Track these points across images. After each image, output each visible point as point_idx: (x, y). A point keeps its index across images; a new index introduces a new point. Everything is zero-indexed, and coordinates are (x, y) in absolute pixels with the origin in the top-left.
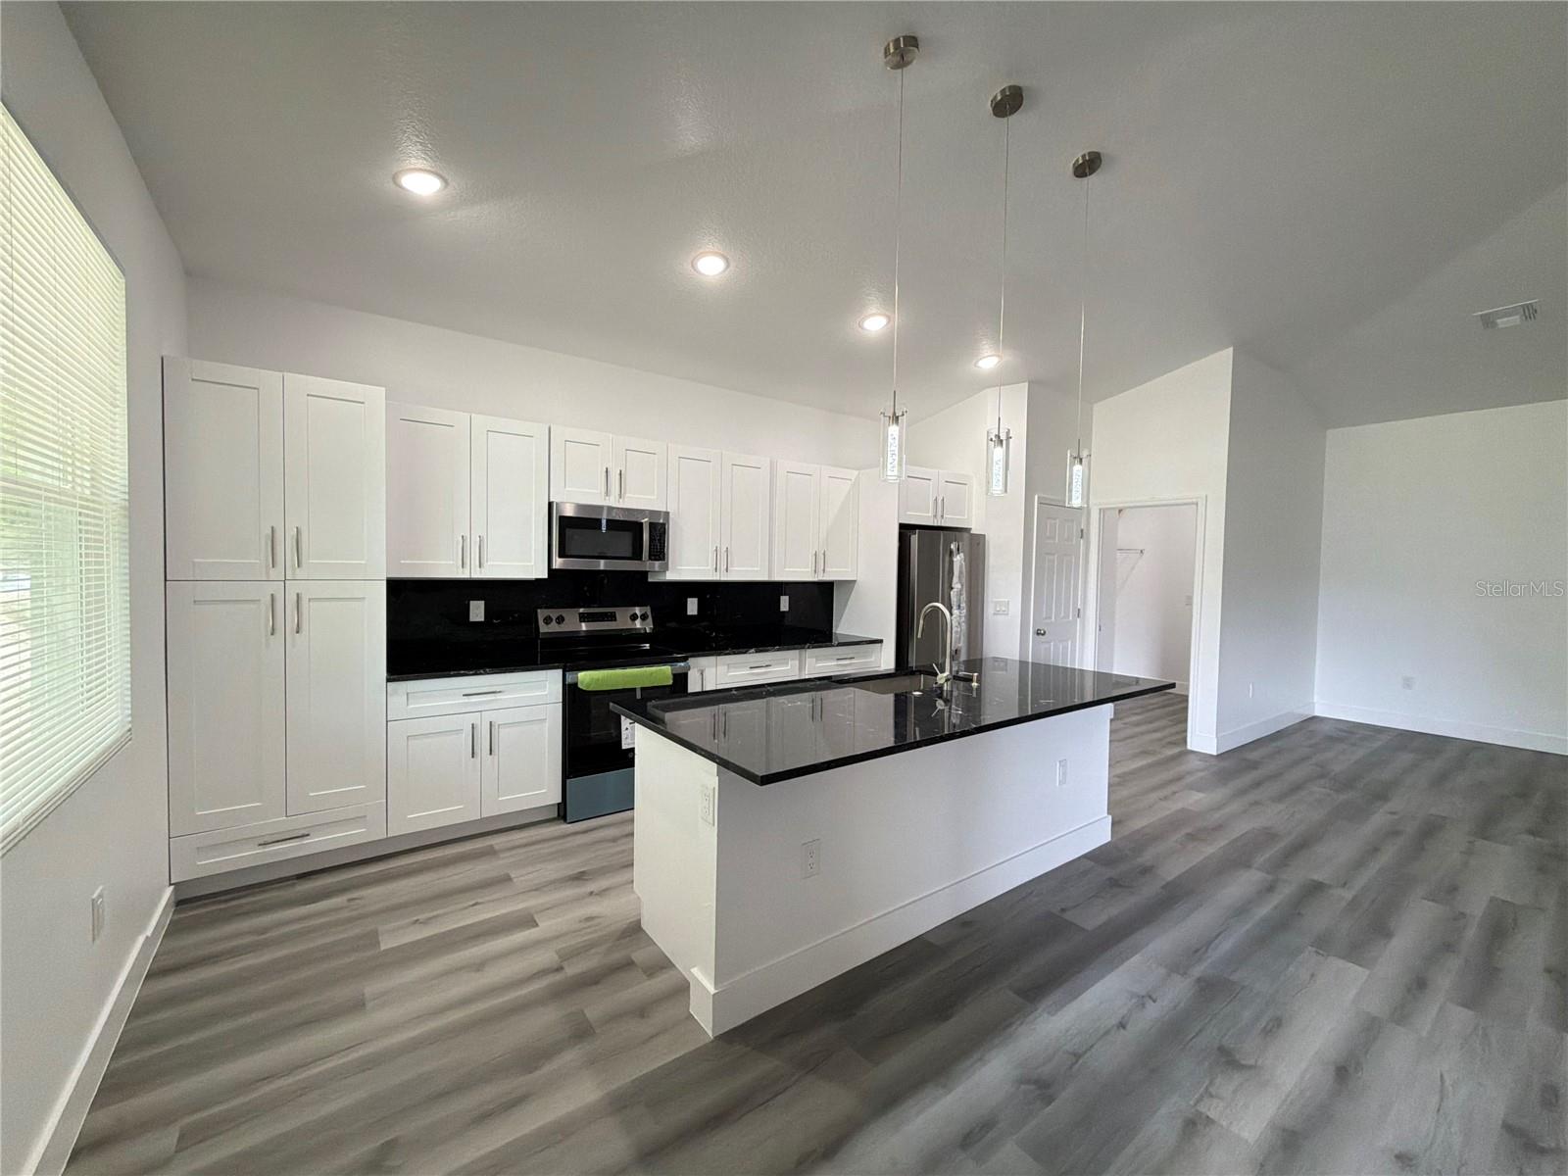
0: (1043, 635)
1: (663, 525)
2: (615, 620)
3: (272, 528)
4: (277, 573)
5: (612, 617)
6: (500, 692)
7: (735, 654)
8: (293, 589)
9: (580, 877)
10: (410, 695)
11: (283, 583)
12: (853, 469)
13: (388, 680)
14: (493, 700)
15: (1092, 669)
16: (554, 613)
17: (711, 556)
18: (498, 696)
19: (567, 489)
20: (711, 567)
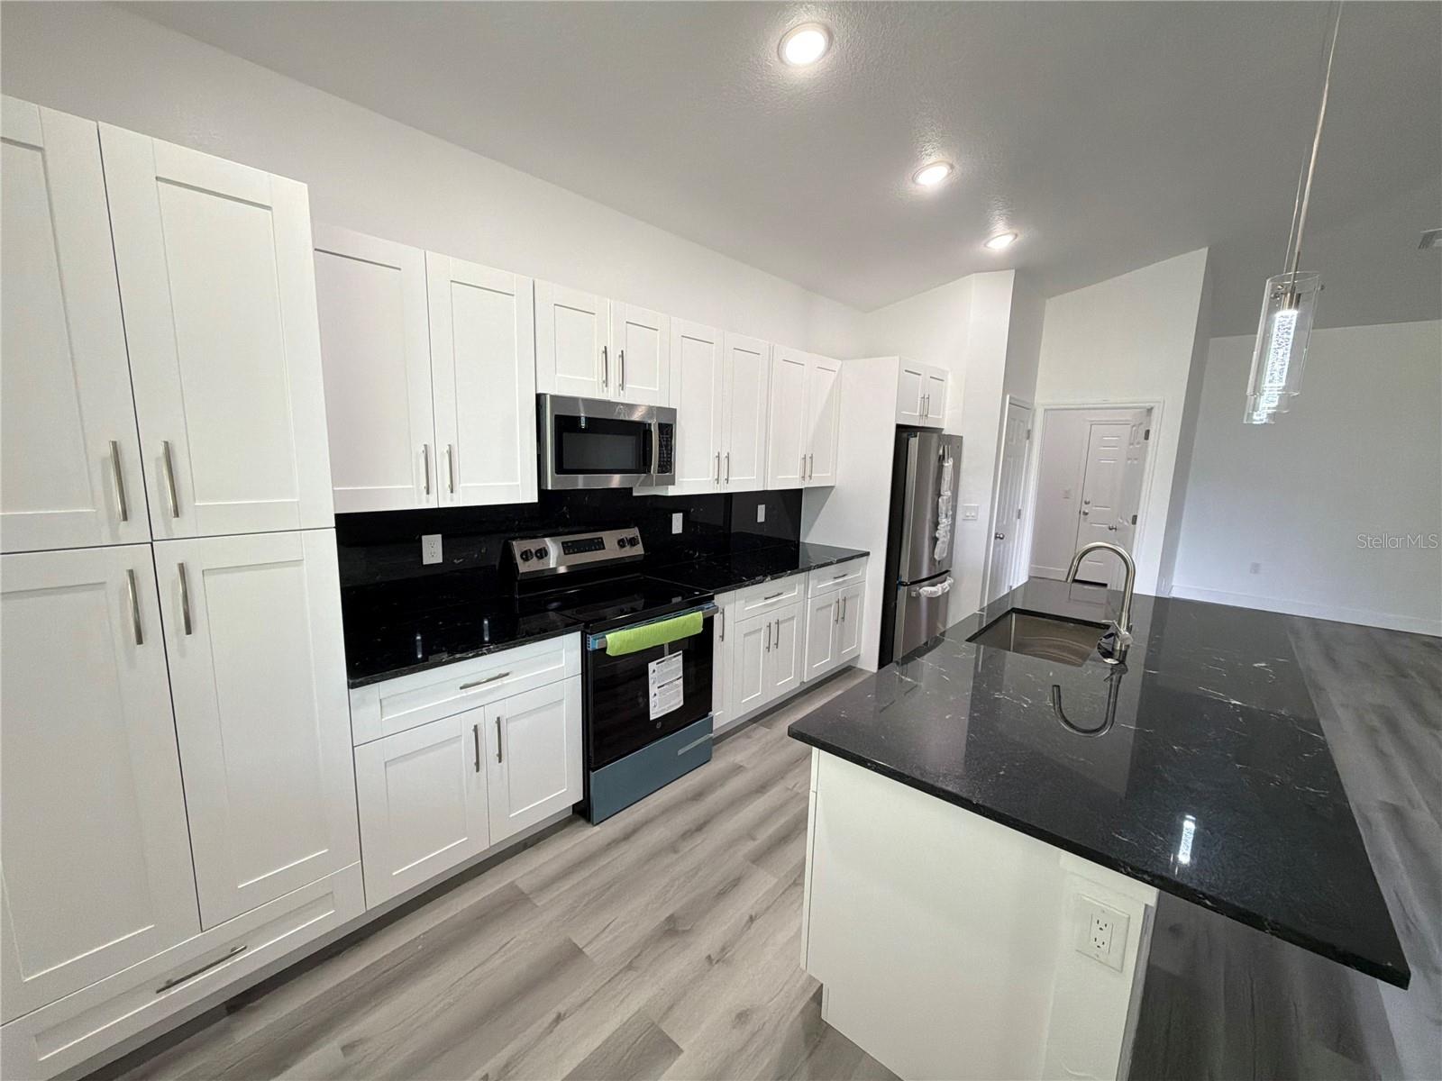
0: (1002, 538)
1: (671, 425)
2: (604, 548)
3: (114, 444)
4: (135, 530)
5: (599, 545)
6: (507, 674)
7: (753, 584)
8: (169, 556)
9: (673, 930)
10: (384, 703)
11: (149, 545)
12: (837, 358)
13: (351, 686)
14: (498, 687)
15: (1154, 595)
16: (532, 545)
17: (713, 463)
18: (505, 680)
19: (558, 375)
20: (712, 475)
